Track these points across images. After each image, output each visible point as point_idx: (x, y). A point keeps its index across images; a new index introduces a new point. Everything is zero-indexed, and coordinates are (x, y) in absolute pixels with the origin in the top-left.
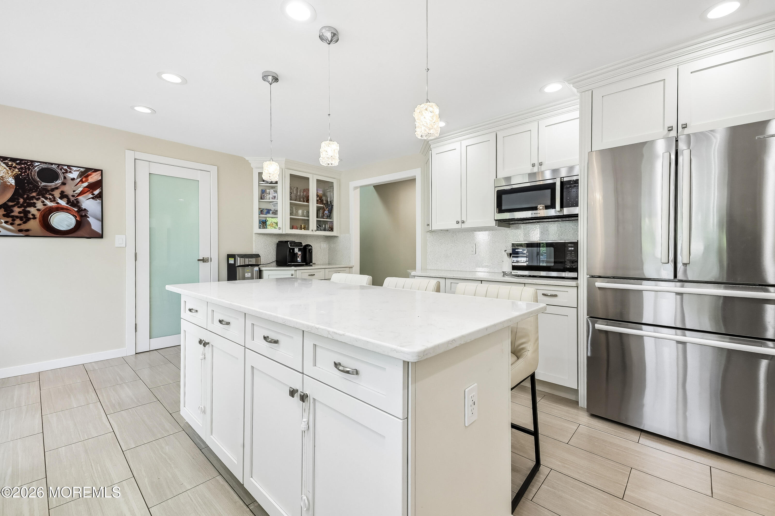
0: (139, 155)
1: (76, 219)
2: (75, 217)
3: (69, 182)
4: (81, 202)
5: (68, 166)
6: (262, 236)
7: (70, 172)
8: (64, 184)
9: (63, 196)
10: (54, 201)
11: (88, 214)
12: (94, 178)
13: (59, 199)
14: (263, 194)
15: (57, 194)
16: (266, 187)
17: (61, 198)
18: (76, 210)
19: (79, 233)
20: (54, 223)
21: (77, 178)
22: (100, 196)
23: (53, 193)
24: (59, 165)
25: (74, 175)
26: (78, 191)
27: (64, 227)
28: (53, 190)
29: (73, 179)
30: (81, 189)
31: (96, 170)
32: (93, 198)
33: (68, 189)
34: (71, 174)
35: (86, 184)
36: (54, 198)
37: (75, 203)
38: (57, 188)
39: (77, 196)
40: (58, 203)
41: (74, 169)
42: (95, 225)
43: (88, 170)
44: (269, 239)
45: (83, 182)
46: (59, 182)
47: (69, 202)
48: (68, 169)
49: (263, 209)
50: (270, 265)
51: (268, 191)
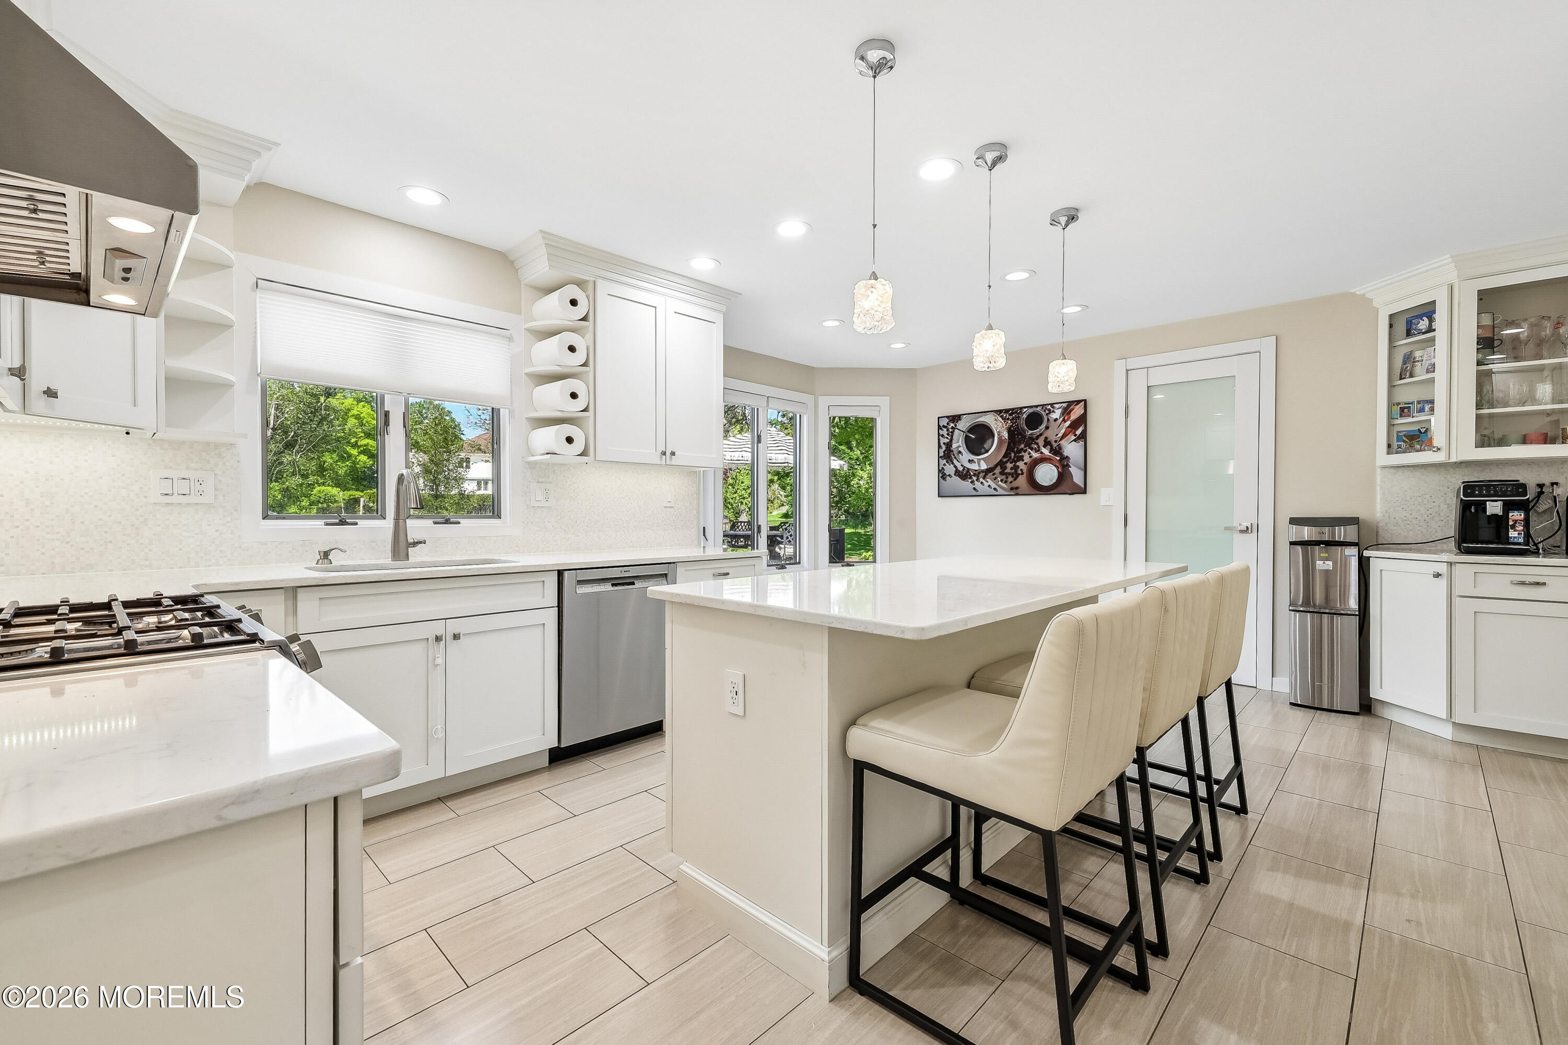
0: (1132, 363)
1: (1058, 470)
2: (1057, 468)
3: (1052, 423)
4: (1063, 448)
5: (1052, 405)
6: (1407, 473)
7: (1053, 411)
8: (1047, 428)
9: (1047, 443)
10: (1039, 450)
11: (1069, 462)
12: (1077, 412)
13: (1042, 448)
14: (1405, 366)
15: (1041, 441)
16: (1416, 343)
17: (1044, 446)
18: (1058, 458)
19: (1062, 488)
20: (1038, 477)
21: (1060, 418)
22: (1083, 437)
23: (1038, 441)
24: (1043, 405)
25: (1057, 414)
26: (1060, 435)
27: (1047, 482)
28: (1038, 438)
29: (1056, 420)
30: (1063, 431)
31: (1078, 402)
32: (1075, 440)
33: (1051, 435)
34: (1054, 414)
35: (1068, 423)
36: (1039, 447)
37: (1057, 451)
38: (1041, 435)
39: (1059, 441)
40: (1042, 453)
41: (1057, 406)
42: (1077, 476)
43: (1070, 403)
44: (1433, 480)
45: (1065, 422)
46: (1043, 426)
47: (1052, 450)
48: (1051, 409)
49: (1409, 404)
50: (1436, 546)
51: (1418, 354)
